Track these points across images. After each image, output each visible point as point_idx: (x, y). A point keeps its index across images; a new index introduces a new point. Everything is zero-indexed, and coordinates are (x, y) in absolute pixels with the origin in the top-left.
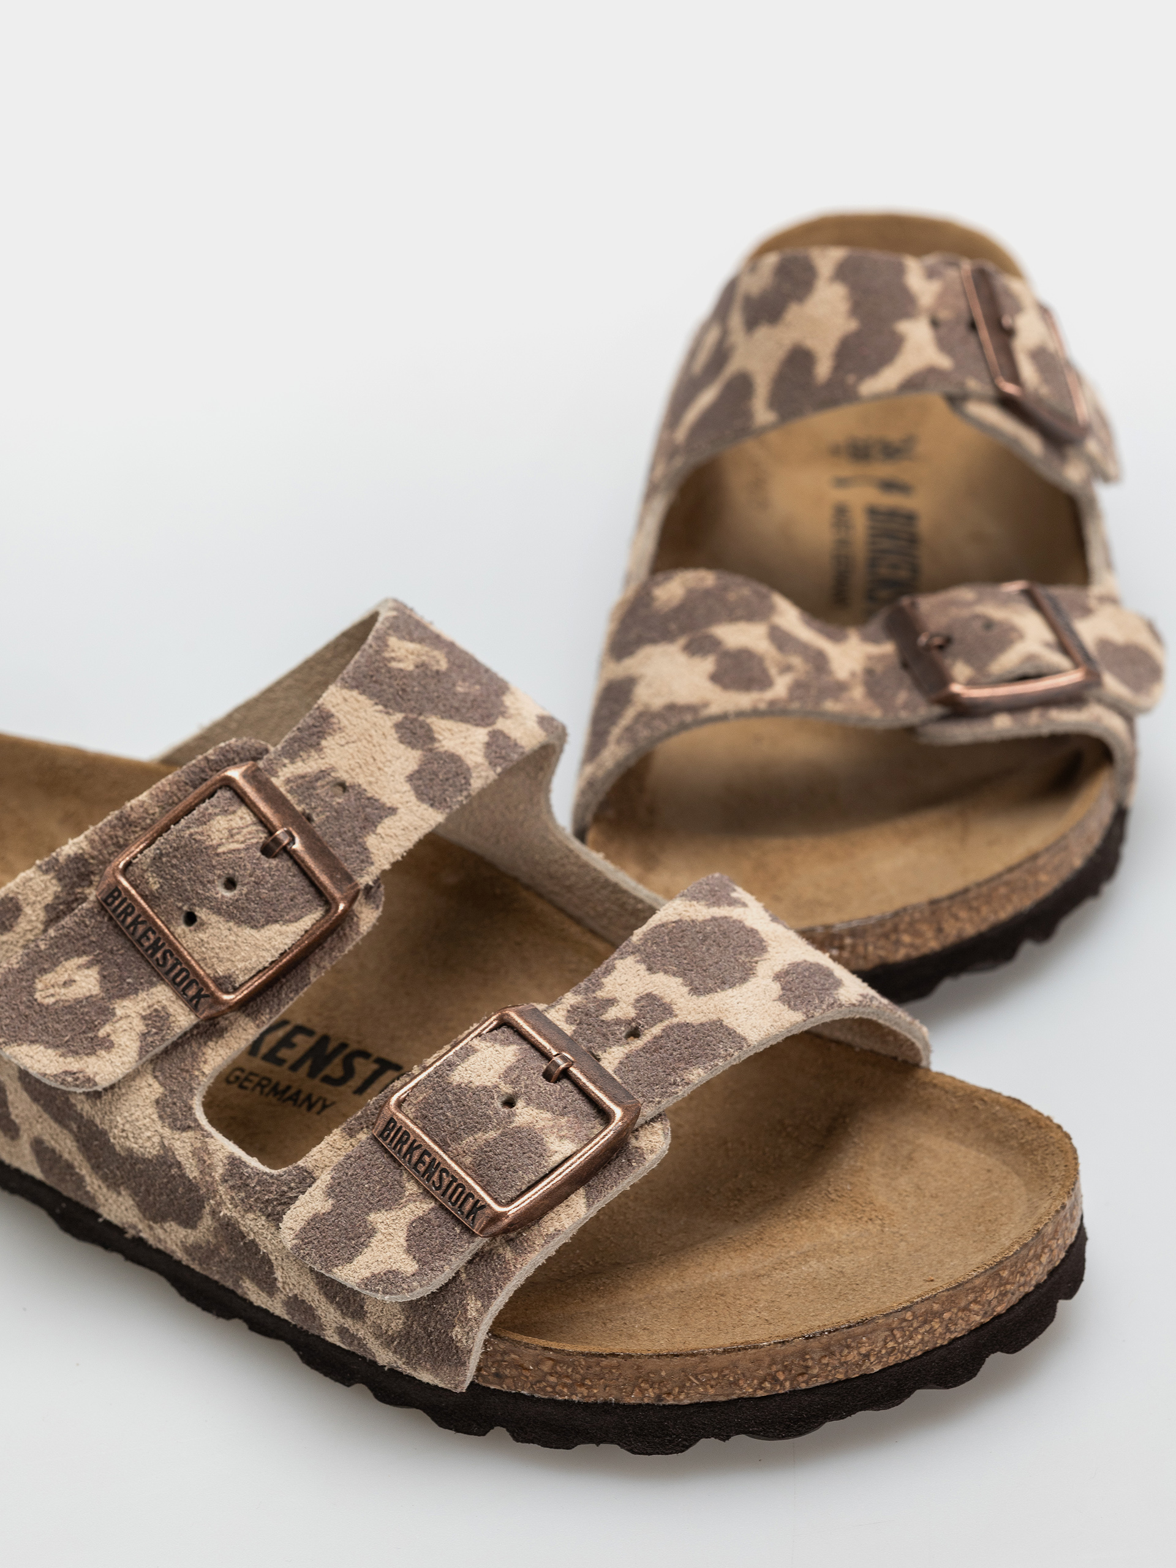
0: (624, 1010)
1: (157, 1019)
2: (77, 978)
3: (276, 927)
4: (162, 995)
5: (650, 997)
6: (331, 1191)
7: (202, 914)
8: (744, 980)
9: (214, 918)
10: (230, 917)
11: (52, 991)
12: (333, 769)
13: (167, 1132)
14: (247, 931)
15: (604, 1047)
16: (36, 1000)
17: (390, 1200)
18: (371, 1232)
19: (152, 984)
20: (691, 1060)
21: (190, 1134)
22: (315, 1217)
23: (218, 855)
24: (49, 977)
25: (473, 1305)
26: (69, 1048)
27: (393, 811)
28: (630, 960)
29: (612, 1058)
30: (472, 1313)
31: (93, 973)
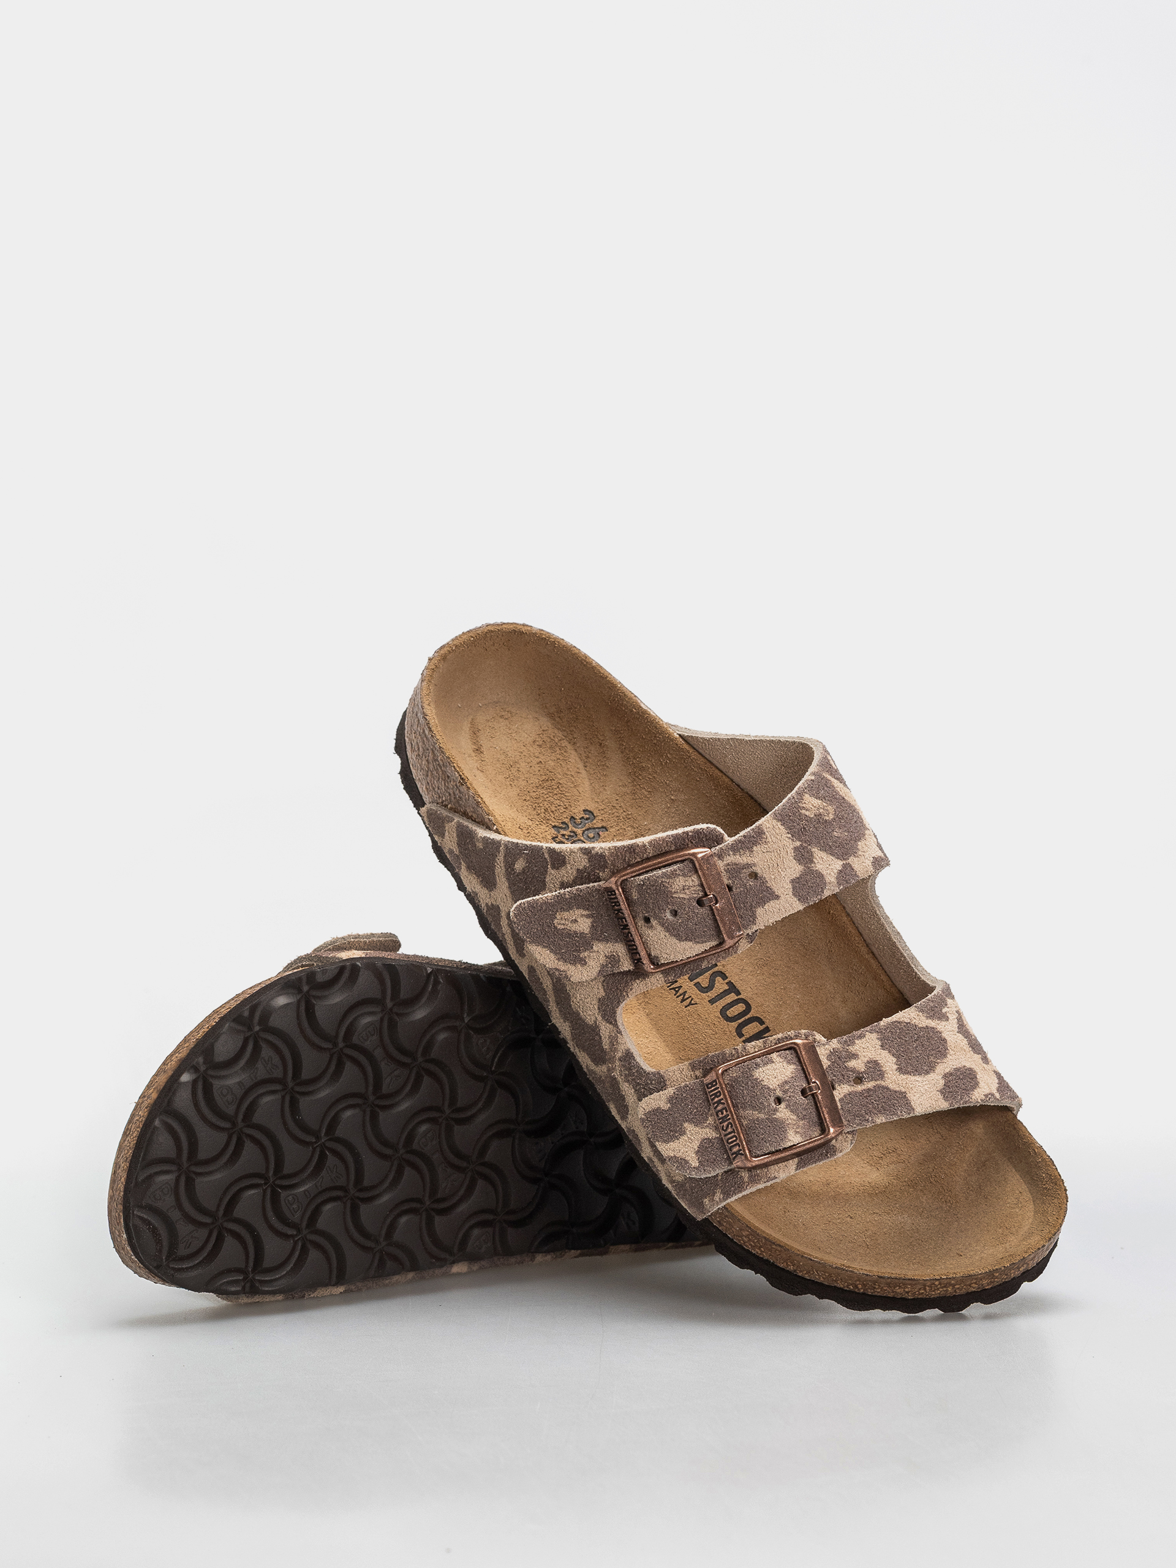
0: (858, 1065)
1: (613, 959)
2: (579, 920)
3: (690, 943)
4: (620, 949)
5: (876, 1063)
6: (670, 1100)
7: (654, 922)
8: (927, 1073)
9: (659, 928)
10: (667, 930)
11: (563, 922)
12: (754, 865)
13: (600, 1018)
14: (674, 940)
15: (840, 1082)
16: (554, 924)
17: (698, 1122)
18: (683, 1133)
19: (616, 941)
20: (883, 1111)
21: (611, 1026)
22: (659, 1108)
23: (672, 897)
24: (566, 914)
25: (718, 1196)
26: (562, 958)
27: (777, 897)
28: (874, 1036)
29: (841, 1091)
30: (717, 1198)
31: (589, 921)
